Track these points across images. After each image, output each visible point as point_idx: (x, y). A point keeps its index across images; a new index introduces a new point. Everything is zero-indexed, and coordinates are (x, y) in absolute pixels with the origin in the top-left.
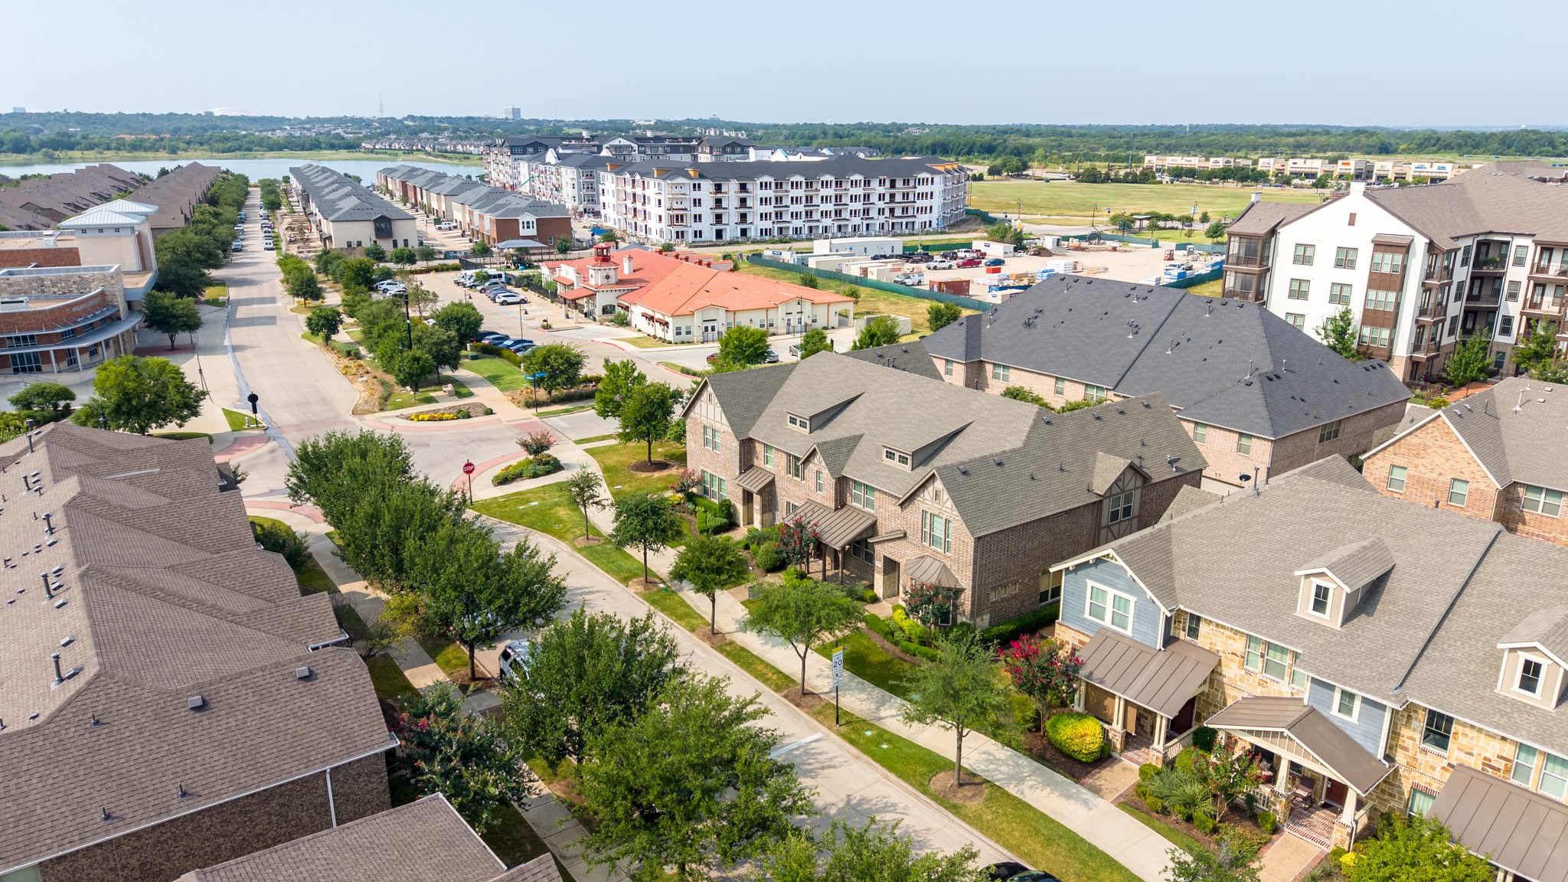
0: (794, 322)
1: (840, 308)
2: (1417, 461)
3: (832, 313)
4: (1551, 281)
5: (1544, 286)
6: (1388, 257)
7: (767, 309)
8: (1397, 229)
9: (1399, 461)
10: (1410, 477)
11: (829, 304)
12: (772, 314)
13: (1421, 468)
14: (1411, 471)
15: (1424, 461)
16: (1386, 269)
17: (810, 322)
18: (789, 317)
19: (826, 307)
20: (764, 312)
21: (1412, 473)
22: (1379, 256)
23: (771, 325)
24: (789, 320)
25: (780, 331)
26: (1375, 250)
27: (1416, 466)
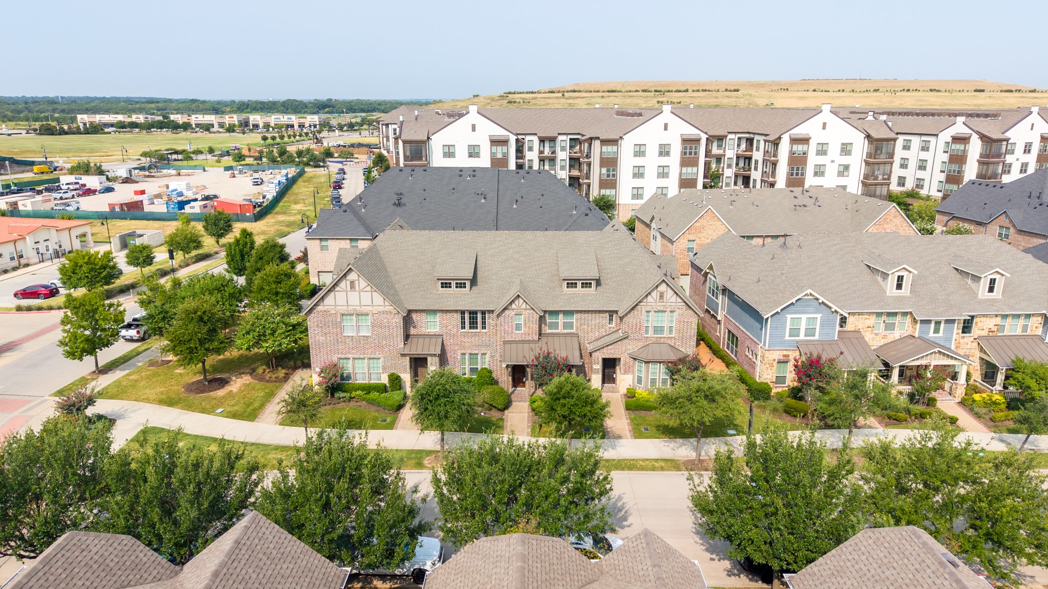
0: (42, 250)
1: (80, 231)
2: (700, 235)
3: (74, 238)
4: (547, 157)
5: (544, 161)
6: (499, 148)
7: (15, 241)
8: (500, 132)
9: (692, 238)
10: (697, 245)
11: (70, 229)
12: (20, 245)
13: (703, 239)
14: (698, 241)
15: (703, 235)
16: (499, 156)
17: (58, 248)
18: (37, 246)
19: (67, 232)
20: (12, 245)
21: (698, 242)
22: (494, 148)
23: (21, 256)
24: (37, 249)
25: (31, 261)
26: (491, 145)
27: (700, 238)
